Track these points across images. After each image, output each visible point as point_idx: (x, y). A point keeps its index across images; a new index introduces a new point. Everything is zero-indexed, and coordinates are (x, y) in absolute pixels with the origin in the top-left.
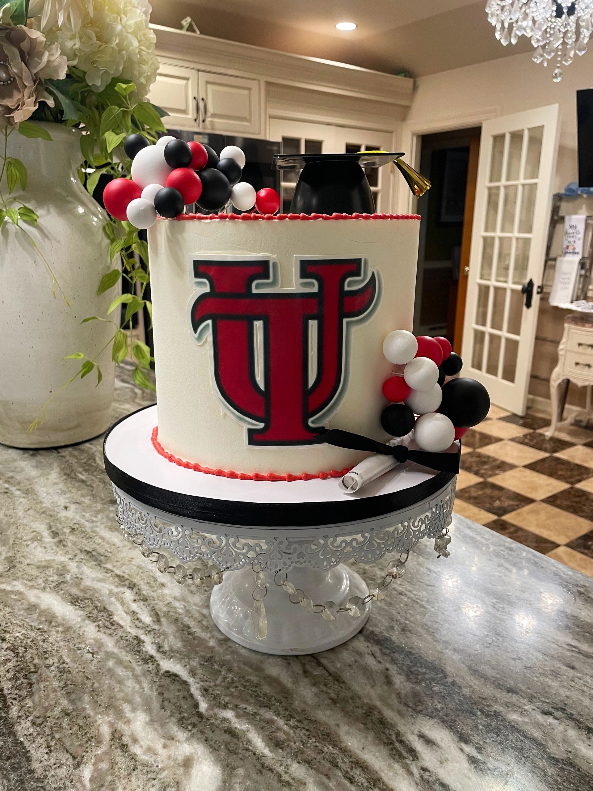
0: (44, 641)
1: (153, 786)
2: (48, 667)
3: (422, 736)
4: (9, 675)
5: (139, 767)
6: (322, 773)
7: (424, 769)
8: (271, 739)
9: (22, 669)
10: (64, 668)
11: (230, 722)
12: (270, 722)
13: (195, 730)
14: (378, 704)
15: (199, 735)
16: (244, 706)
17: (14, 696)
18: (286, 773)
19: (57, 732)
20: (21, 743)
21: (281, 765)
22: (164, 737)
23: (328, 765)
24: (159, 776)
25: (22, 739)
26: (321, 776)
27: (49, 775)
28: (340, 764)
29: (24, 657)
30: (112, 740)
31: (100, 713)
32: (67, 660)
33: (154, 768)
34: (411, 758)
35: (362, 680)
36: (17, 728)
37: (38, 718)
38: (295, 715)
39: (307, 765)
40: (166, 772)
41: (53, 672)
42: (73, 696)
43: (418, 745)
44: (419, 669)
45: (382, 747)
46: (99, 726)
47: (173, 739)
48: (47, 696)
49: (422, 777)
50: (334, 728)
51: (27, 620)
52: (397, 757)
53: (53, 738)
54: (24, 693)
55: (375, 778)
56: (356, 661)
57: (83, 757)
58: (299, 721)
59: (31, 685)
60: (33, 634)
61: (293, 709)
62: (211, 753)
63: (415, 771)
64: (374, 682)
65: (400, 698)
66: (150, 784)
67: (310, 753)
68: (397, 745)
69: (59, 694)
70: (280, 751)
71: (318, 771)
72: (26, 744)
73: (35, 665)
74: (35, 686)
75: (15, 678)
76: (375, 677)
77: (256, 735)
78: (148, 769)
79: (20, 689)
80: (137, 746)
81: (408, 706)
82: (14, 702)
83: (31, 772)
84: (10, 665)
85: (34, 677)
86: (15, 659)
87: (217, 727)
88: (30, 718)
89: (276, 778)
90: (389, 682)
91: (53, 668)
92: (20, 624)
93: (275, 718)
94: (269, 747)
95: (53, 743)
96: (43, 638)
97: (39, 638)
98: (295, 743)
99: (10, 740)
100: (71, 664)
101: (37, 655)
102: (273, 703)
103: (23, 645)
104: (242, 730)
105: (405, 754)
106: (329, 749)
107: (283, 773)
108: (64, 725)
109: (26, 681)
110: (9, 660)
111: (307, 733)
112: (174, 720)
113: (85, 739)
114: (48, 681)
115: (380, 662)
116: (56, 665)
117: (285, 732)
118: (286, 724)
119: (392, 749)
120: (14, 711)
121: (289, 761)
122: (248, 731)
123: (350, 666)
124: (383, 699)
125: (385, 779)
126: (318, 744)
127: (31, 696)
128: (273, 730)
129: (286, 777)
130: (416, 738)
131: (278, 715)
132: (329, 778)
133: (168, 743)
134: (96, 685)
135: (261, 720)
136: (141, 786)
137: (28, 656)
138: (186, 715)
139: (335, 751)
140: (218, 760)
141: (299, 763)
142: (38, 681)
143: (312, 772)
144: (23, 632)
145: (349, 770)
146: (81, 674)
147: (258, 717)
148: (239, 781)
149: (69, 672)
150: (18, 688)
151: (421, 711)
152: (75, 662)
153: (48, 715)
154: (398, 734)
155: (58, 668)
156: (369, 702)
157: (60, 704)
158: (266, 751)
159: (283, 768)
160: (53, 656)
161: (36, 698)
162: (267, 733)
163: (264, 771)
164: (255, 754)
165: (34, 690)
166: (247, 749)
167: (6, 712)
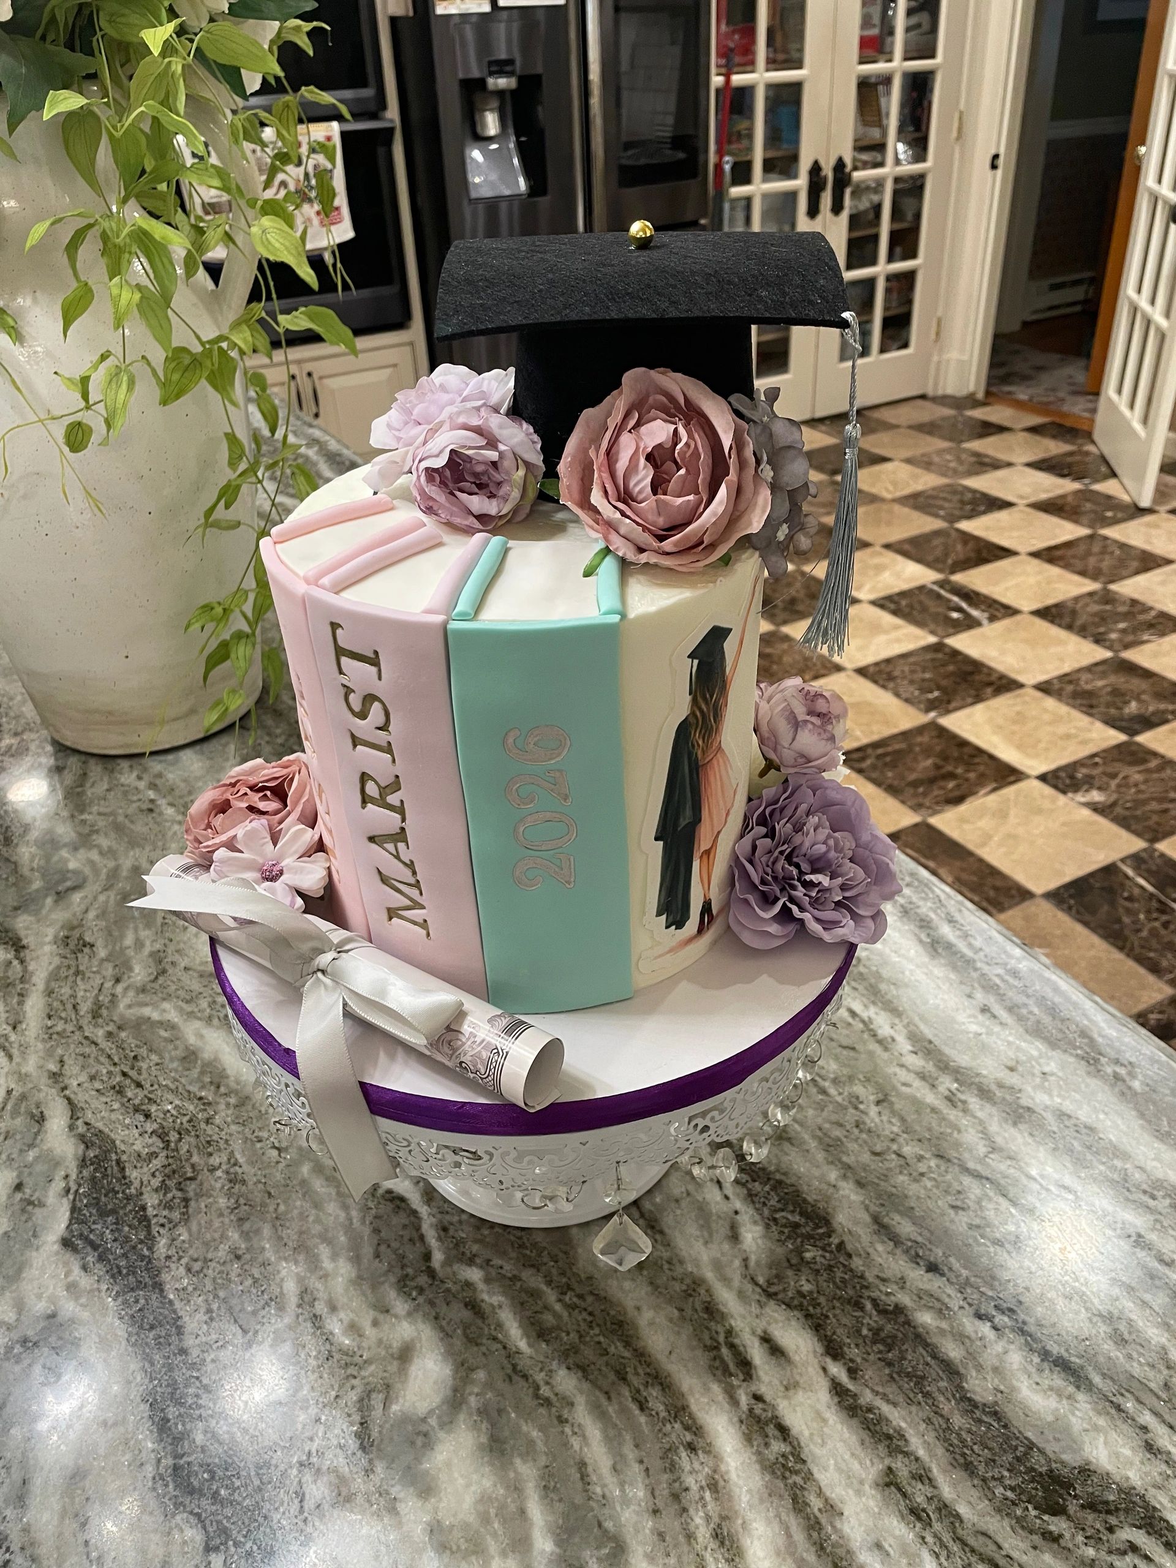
0: (208, 1121)
1: (353, 1388)
2: (213, 1170)
3: (766, 1339)
4: (156, 1182)
5: (337, 1356)
6: (600, 1389)
7: (758, 1398)
8: (532, 1324)
9: (174, 1172)
10: (236, 1173)
11: (475, 1289)
12: (535, 1294)
13: (421, 1299)
14: (709, 1275)
15: (427, 1308)
16: (500, 1262)
17: (162, 1221)
18: (547, 1383)
19: (223, 1287)
20: (171, 1302)
21: (541, 1370)
22: (375, 1307)
23: (612, 1376)
24: (363, 1373)
25: (171, 1296)
26: (598, 1393)
27: (208, 1360)
28: (630, 1377)
29: (177, 1150)
30: (299, 1306)
31: (286, 1259)
32: (241, 1160)
33: (357, 1359)
34: (741, 1377)
35: (692, 1229)
36: (165, 1277)
37: (196, 1260)
38: (575, 1286)
39: (580, 1374)
40: (373, 1368)
41: (218, 1181)
42: (247, 1226)
43: (757, 1354)
44: (790, 1217)
45: (699, 1353)
46: (282, 1280)
47: (387, 1311)
48: (210, 1223)
49: (751, 1410)
50: (631, 1312)
51: (183, 1080)
52: (719, 1373)
53: (216, 1296)
54: (176, 1215)
55: (679, 1405)
56: (688, 1194)
57: (256, 1332)
58: (581, 1297)
59: (186, 1201)
60: (191, 1108)
61: (574, 1274)
62: (442, 1339)
63: (744, 1399)
64: (711, 1235)
65: (746, 1267)
66: (348, 1385)
67: (588, 1353)
68: (725, 1351)
69: (227, 1221)
70: (544, 1345)
71: (594, 1383)
72: (178, 1305)
73: (193, 1166)
74: (192, 1203)
75: (163, 1188)
76: (714, 1225)
77: (511, 1316)
78: (348, 1360)
79: (171, 1208)
80: (335, 1319)
81: (757, 1284)
82: (162, 1231)
83: (183, 1351)
84: (157, 1163)
85: (191, 1187)
86: (164, 1154)
87: (455, 1296)
88: (184, 1261)
89: (531, 1390)
90: (734, 1237)
91: (219, 1173)
92: (172, 1086)
93: (544, 1287)
94: (528, 1337)
95: (215, 1306)
96: (206, 1115)
97: (200, 1116)
98: (568, 1334)
99: (154, 1297)
100: (246, 1168)
101: (197, 1147)
102: (545, 1260)
103: (177, 1127)
104: (492, 1305)
105: (732, 1367)
106: (617, 1348)
107: (542, 1383)
108: (233, 1276)
109: (179, 1194)
110: (153, 1155)
111: (589, 1318)
112: (392, 1279)
113: (262, 1302)
114: (211, 1196)
115: (727, 1198)
116: (224, 1167)
117: (556, 1315)
118: (560, 1300)
119: (715, 1359)
120: (162, 1246)
121: (555, 1365)
122: (500, 1307)
123: (677, 1201)
124: (718, 1266)
125: (694, 1408)
126: (602, 1339)
127: (187, 1221)
128: (538, 1308)
129: (545, 1391)
130: (756, 1343)
131: (549, 1283)
132: (609, 1398)
133: (381, 1317)
134: (282, 1208)
135: (522, 1289)
136: (336, 1387)
137: (184, 1148)
138: (410, 1271)
139: (627, 1354)
140: (450, 1353)
141: (569, 1368)
142: (196, 1194)
143: (586, 1386)
144: (177, 1102)
145: (642, 1388)
146: (260, 1186)
147: (518, 1284)
148: (476, 1390)
149: (244, 1182)
150: (169, 1206)
151: (776, 1294)
152: (252, 1163)
153: (210, 1256)
154: (729, 1332)
155: (228, 1173)
156: (695, 1270)
157: (227, 1238)
158: (523, 1345)
159: (543, 1374)
160: (219, 1150)
161: (194, 1227)
162: (529, 1313)
163: (515, 1378)
164: (505, 1348)
165: (191, 1210)
166: (495, 1339)
167: (150, 1249)
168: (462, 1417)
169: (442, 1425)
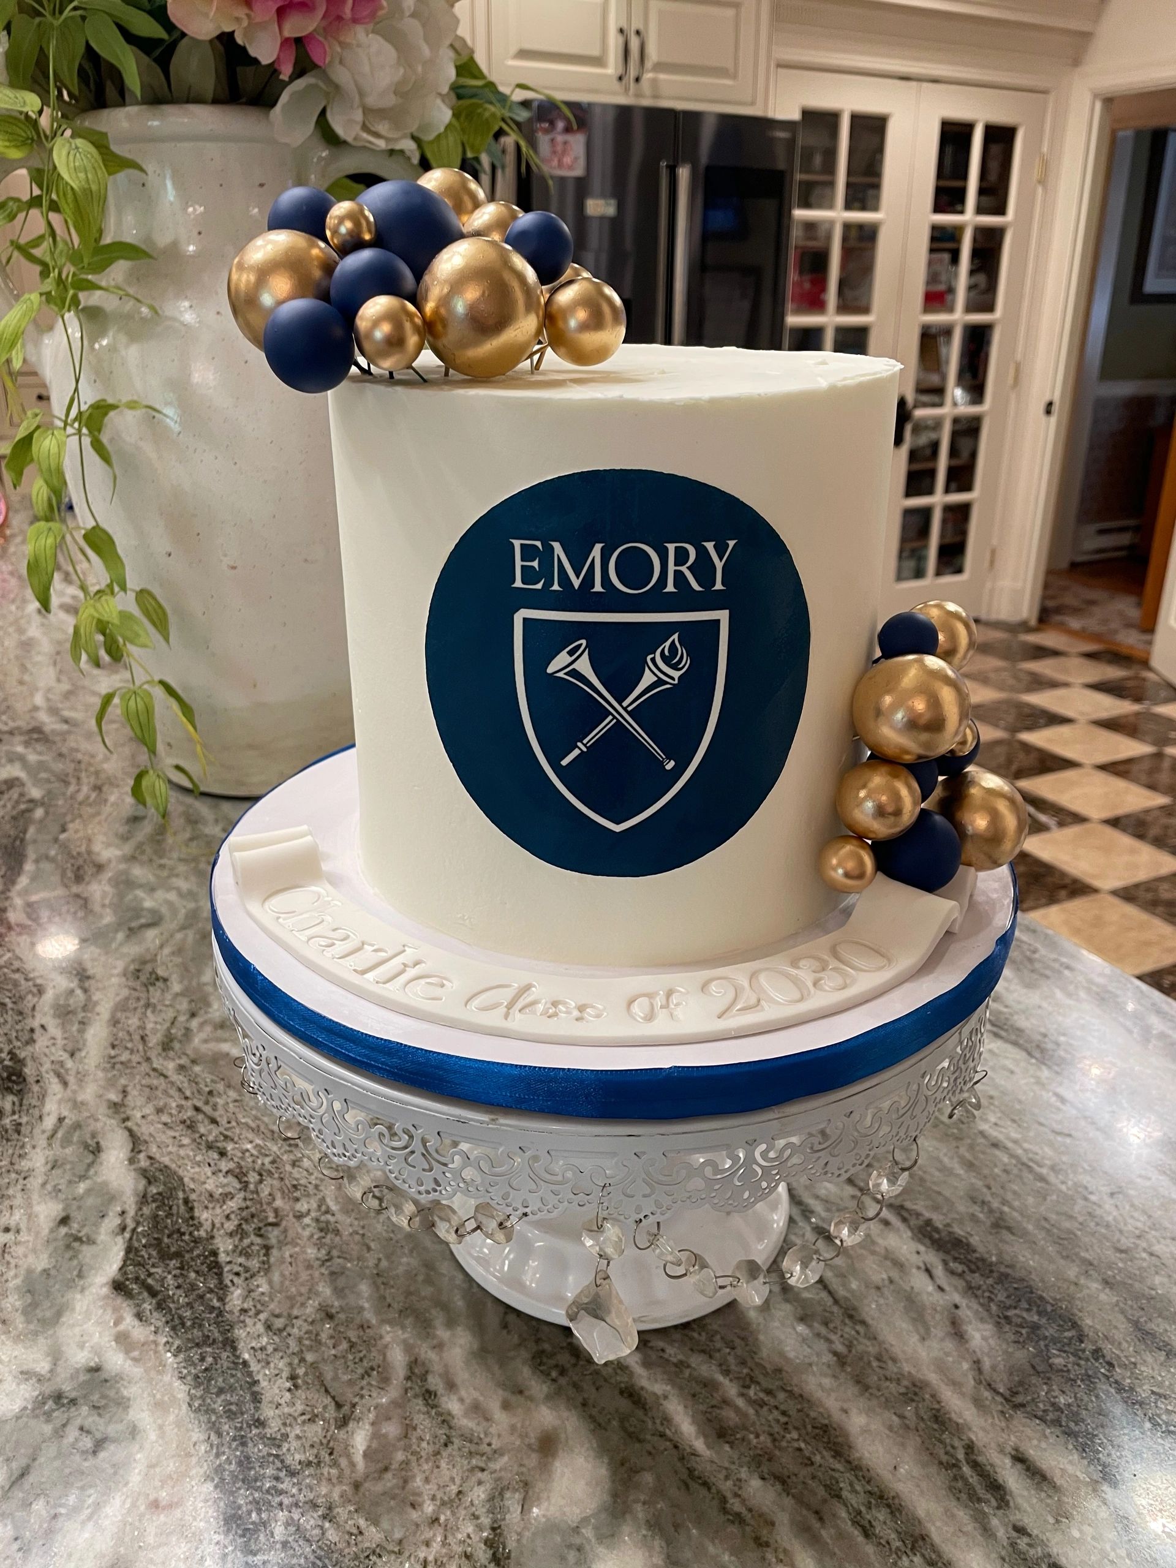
0: (294, 1164)
1: (480, 1483)
2: (299, 1216)
3: (1019, 1458)
4: (230, 1226)
5: (456, 1441)
6: (808, 1507)
7: (1021, 1530)
8: (710, 1420)
9: (253, 1216)
10: (328, 1222)
11: (631, 1374)
12: (709, 1385)
13: (563, 1381)
14: (933, 1377)
15: (571, 1392)
17: (237, 1269)
18: (736, 1495)
19: (310, 1349)
20: (245, 1364)
21: (727, 1478)
22: (502, 1385)
23: (821, 1492)
24: (492, 1466)
25: (246, 1356)
26: (805, 1512)
27: (292, 1436)
28: (845, 1494)
29: (257, 1192)
30: (408, 1378)
31: (390, 1322)
32: (334, 1207)
33: (484, 1448)
34: (994, 1503)
35: (903, 1324)
36: (239, 1333)
37: (277, 1316)
38: (760, 1378)
39: (779, 1487)
40: (506, 1458)
41: (306, 1229)
42: (341, 1282)
43: (1011, 1477)
44: (1025, 1314)
45: (933, 1469)
46: (386, 1346)
47: (521, 1392)
48: (295, 1277)
49: (1013, 1545)
50: (837, 1416)
51: (266, 1119)
52: (964, 1496)
53: (302, 1360)
54: (254, 1264)
55: (917, 1532)
56: (891, 1281)
57: (354, 1406)
58: (769, 1392)
59: (267, 1248)
60: (275, 1148)
61: (758, 1364)
62: (593, 1431)
63: (1001, 1533)
64: (927, 1330)
65: (980, 1371)
66: (474, 1479)
67: (787, 1462)
68: (966, 1470)
69: (317, 1274)
70: (727, 1447)
71: (799, 1500)
72: (254, 1367)
73: (276, 1211)
74: (275, 1252)
75: (239, 1232)
76: (928, 1318)
77: (680, 1408)
78: (473, 1448)
79: (248, 1256)
80: (454, 1398)
81: (998, 1393)
82: (236, 1279)
83: (260, 1423)
84: (232, 1205)
85: (274, 1234)
86: (242, 1195)
87: (606, 1380)
88: (262, 1316)
89: (715, 1503)
90: (957, 1333)
91: (307, 1220)
92: (253, 1125)
93: (720, 1378)
94: (705, 1436)
95: (301, 1371)
96: (292, 1157)
97: (285, 1158)
98: (757, 1436)
99: (224, 1355)
100: (340, 1217)
101: (281, 1190)
102: (718, 1345)
103: (257, 1167)
104: (655, 1394)
105: (981, 1492)
106: (823, 1458)
107: (728, 1495)
108: (324, 1336)
109: (258, 1240)
110: (227, 1196)
111: (783, 1419)
112: (525, 1354)
113: (360, 1371)
114: (297, 1245)
115: (941, 1289)
116: (313, 1214)
117: (737, 1410)
118: (742, 1395)
119: (955, 1479)
120: (236, 1298)
121: (744, 1473)
122: (666, 1397)
123: (878, 1288)
124: (940, 1367)
125: (936, 1537)
126: (803, 1445)
127: (267, 1271)
128: (714, 1402)
129: (735, 1505)
130: (1008, 1461)
131: (726, 1372)
132: (821, 1519)
133: (514, 1399)
134: (384, 1264)
135: (691, 1378)
136: (458, 1481)
137: (265, 1190)
138: (546, 1346)
139: (838, 1466)
140: (604, 1449)
141: (763, 1479)
142: (279, 1242)
143: (788, 1501)
144: (259, 1141)
145: (863, 1509)
146: (357, 1238)
147: (687, 1372)
148: (642, 1498)
149: (337, 1232)
150: (246, 1253)
151: (1023, 1405)
152: (347, 1212)
153: (295, 1312)
154: (970, 1448)
155: (317, 1220)
156: (913, 1372)
157: (317, 1294)
158: (699, 1445)
159: (729, 1483)
160: (308, 1195)
161: (276, 1277)
162: (701, 1407)
163: (694, 1486)
164: (676, 1447)
165: (272, 1260)
166: (662, 1435)
167: (221, 1299)
168: (626, 1529)
169: (601, 1538)
